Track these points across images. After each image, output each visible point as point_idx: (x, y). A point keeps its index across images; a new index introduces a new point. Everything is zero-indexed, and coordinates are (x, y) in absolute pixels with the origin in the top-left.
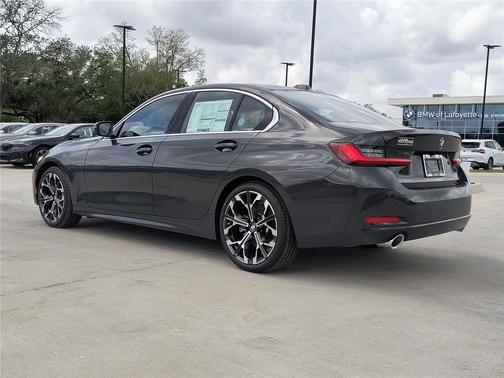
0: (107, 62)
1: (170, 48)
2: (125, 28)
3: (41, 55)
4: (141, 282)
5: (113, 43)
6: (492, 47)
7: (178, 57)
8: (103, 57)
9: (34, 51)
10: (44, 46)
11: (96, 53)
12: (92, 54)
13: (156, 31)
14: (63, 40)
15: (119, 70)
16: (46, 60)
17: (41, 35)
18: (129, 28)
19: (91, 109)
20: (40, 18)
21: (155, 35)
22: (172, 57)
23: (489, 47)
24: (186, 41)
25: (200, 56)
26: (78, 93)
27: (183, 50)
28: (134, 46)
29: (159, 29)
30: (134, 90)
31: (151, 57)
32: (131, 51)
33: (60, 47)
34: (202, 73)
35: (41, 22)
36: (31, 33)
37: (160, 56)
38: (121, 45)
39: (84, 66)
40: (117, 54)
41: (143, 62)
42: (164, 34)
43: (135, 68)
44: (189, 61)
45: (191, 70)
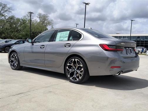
1: (44, 19)
3: (6, 20)
5: (27, 17)
7: (46, 22)
8: (24, 22)
9: (4, 19)
10: (7, 18)
11: (22, 20)
12: (21, 20)
14: (13, 16)
15: (29, 25)
16: (7, 22)
17: (6, 14)
18: (32, 13)
19: (20, 36)
20: (6, 10)
21: (39, 15)
23: (132, 21)
24: (48, 17)
25: (52, 22)
26: (17, 31)
27: (47, 20)
28: (33, 18)
30: (33, 31)
33: (12, 18)
34: (52, 26)
35: (6, 11)
36: (3, 14)
37: (41, 21)
38: (30, 18)
39: (18, 23)
40: (28, 20)
41: (36, 23)
42: (42, 15)
43: (33, 25)
44: (49, 23)
45: (50, 25)
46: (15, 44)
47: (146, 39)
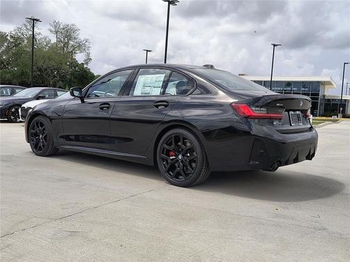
0: (20, 43)
1: (66, 36)
2: (34, 20)
5: (24, 31)
6: (277, 45)
7: (71, 43)
8: (17, 40)
11: (11, 37)
12: (9, 38)
13: (56, 25)
15: (29, 49)
18: (37, 20)
19: (8, 76)
21: (56, 27)
22: (67, 43)
23: (274, 45)
24: (78, 32)
25: (87, 43)
27: (75, 38)
28: (39, 34)
29: (58, 23)
30: (40, 64)
31: (52, 42)
32: (37, 37)
34: (88, 54)
37: (59, 41)
38: (31, 33)
39: (3, 46)
40: (28, 39)
41: (47, 45)
42: (62, 27)
43: (40, 49)
44: (80, 46)
45: (81, 52)
47: (303, 89)
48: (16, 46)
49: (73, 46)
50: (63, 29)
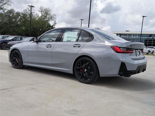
0: (26, 17)
1: (46, 13)
2: (31, 6)
3: (5, 14)
4: (33, 89)
5: (28, 11)
7: (48, 16)
8: (24, 15)
9: (2, 12)
10: (6, 11)
11: (22, 14)
12: (21, 14)
15: (29, 20)
16: (6, 16)
17: (5, 8)
18: (33, 7)
19: (20, 31)
20: (5, 2)
21: (41, 9)
22: (46, 16)
24: (51, 11)
25: (55, 16)
26: (16, 26)
27: (49, 14)
28: (34, 12)
29: (42, 7)
32: (33, 14)
33: (11, 11)
34: (55, 21)
35: (5, 4)
36: (2, 7)
37: (42, 16)
39: (18, 18)
40: (29, 15)
41: (37, 17)
42: (44, 9)
43: (34, 19)
44: (51, 17)
45: (52, 20)
46: (13, 40)
48: (24, 18)
49: (48, 18)
50: (44, 10)
